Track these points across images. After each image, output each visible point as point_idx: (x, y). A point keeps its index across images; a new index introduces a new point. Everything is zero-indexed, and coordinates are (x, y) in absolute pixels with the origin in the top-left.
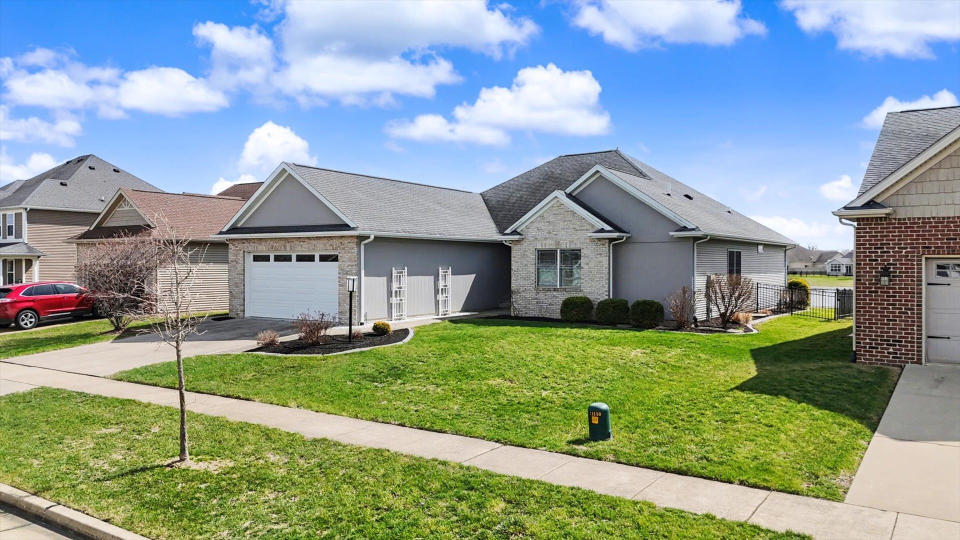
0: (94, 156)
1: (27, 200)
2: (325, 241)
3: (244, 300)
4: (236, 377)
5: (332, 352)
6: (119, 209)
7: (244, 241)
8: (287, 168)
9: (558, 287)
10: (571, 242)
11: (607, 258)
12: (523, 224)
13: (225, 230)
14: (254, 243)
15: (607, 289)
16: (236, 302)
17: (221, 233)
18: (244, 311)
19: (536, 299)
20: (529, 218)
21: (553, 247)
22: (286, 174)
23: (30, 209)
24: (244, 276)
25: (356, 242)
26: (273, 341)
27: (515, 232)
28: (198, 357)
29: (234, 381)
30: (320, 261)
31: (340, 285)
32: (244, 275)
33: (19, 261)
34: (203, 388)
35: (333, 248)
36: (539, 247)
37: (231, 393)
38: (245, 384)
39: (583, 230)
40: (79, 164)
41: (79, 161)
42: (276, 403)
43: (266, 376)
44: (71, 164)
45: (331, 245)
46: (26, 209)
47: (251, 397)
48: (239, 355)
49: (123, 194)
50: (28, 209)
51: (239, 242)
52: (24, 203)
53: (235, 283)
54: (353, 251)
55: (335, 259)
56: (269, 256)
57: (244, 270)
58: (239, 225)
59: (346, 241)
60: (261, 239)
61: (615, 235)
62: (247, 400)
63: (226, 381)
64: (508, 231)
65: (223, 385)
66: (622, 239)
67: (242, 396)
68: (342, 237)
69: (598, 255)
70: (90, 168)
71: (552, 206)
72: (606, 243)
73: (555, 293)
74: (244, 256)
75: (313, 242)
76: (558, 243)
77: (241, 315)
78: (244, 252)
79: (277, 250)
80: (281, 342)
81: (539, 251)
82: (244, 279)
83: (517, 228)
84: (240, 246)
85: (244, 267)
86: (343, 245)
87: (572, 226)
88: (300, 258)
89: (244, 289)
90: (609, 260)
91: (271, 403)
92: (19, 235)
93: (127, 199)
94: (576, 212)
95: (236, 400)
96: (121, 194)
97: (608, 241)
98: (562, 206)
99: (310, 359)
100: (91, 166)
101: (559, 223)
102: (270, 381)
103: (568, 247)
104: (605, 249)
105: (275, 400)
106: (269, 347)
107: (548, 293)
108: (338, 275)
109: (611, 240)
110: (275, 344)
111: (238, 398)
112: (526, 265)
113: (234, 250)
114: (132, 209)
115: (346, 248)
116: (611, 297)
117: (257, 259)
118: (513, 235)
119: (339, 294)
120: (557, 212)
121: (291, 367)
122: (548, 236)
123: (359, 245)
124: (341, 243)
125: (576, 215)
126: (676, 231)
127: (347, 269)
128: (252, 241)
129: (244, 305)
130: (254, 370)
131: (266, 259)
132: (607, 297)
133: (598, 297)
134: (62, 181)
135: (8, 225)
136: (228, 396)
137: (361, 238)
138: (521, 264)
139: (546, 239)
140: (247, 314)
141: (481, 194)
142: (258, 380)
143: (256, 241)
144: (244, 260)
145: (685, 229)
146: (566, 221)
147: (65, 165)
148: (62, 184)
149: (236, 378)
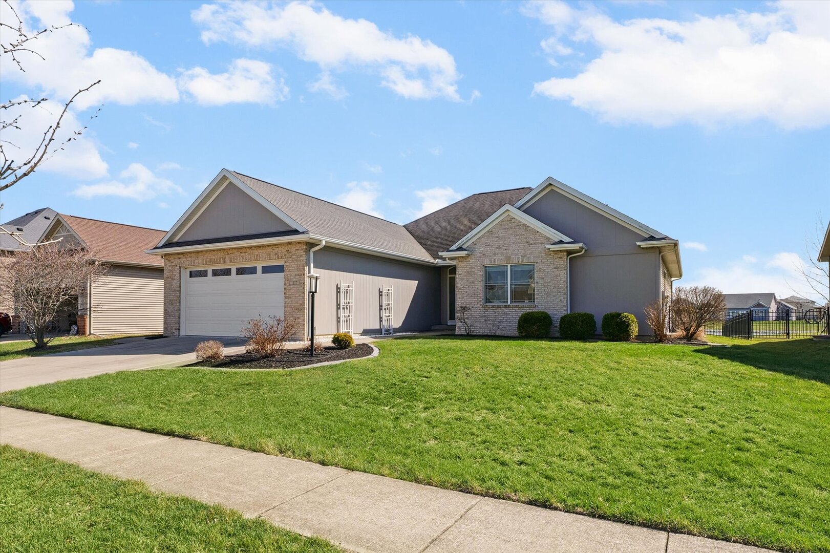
0: (50, 208)
2: (269, 249)
3: (180, 318)
4: (169, 398)
5: (295, 366)
6: (56, 235)
7: (181, 256)
8: (227, 175)
9: (509, 303)
10: (524, 256)
11: (566, 271)
12: (470, 239)
13: (160, 245)
14: (190, 257)
15: (566, 304)
16: (172, 320)
17: (156, 248)
18: (179, 329)
19: (485, 316)
20: (476, 234)
21: (504, 263)
22: (227, 182)
24: (180, 293)
25: (306, 249)
26: (216, 353)
27: (460, 249)
28: (119, 374)
29: (165, 404)
30: (263, 273)
31: (286, 298)
32: (180, 291)
35: (278, 257)
36: (487, 263)
37: (158, 425)
38: (183, 410)
39: (538, 243)
40: (36, 215)
41: (36, 213)
42: (239, 443)
43: (212, 397)
44: (29, 215)
45: (276, 254)
47: (192, 432)
48: (174, 371)
49: (60, 219)
51: (175, 257)
53: (170, 300)
54: (301, 258)
55: (280, 269)
56: (206, 271)
57: (180, 287)
58: (175, 240)
59: (293, 248)
60: (198, 252)
61: (576, 246)
62: (186, 437)
63: (153, 405)
64: (454, 247)
65: (148, 412)
66: (582, 251)
67: (176, 428)
68: (290, 243)
69: (555, 268)
70: (45, 217)
71: (502, 221)
72: (564, 256)
73: (506, 310)
74: (180, 272)
75: (256, 252)
76: (508, 258)
77: (176, 333)
78: (180, 267)
79: (215, 263)
80: (225, 356)
81: (485, 267)
82: (180, 296)
83: (463, 245)
84: (176, 261)
85: (180, 284)
86: (290, 252)
87: (525, 240)
88: (240, 271)
89: (180, 306)
90: (567, 274)
91: (230, 445)
93: (65, 224)
94: (528, 224)
95: (167, 438)
96: (58, 219)
97: (566, 254)
98: (513, 220)
99: (268, 374)
100: (47, 216)
101: (509, 238)
102: (221, 404)
103: (520, 261)
104: (564, 262)
105: (235, 438)
106: (212, 361)
107: (498, 310)
108: (283, 286)
109: (569, 252)
110: (218, 357)
111: (170, 434)
112: (473, 282)
113: (169, 266)
114: (69, 233)
115: (293, 257)
116: (569, 313)
117: (192, 275)
118: (460, 251)
119: (285, 307)
120: (507, 227)
121: (247, 385)
122: (497, 251)
123: (307, 251)
124: (288, 250)
125: (529, 228)
126: (642, 241)
127: (294, 280)
128: (189, 255)
129: (179, 324)
130: (193, 389)
131: (203, 274)
132: (566, 312)
133: (555, 313)
134: (19, 227)
136: (153, 431)
137: (310, 245)
138: (467, 281)
139: (495, 254)
140: (182, 333)
141: (404, 226)
142: (202, 402)
143: (193, 255)
144: (180, 276)
145: (652, 238)
146: (517, 235)
147: (25, 216)
148: (18, 229)
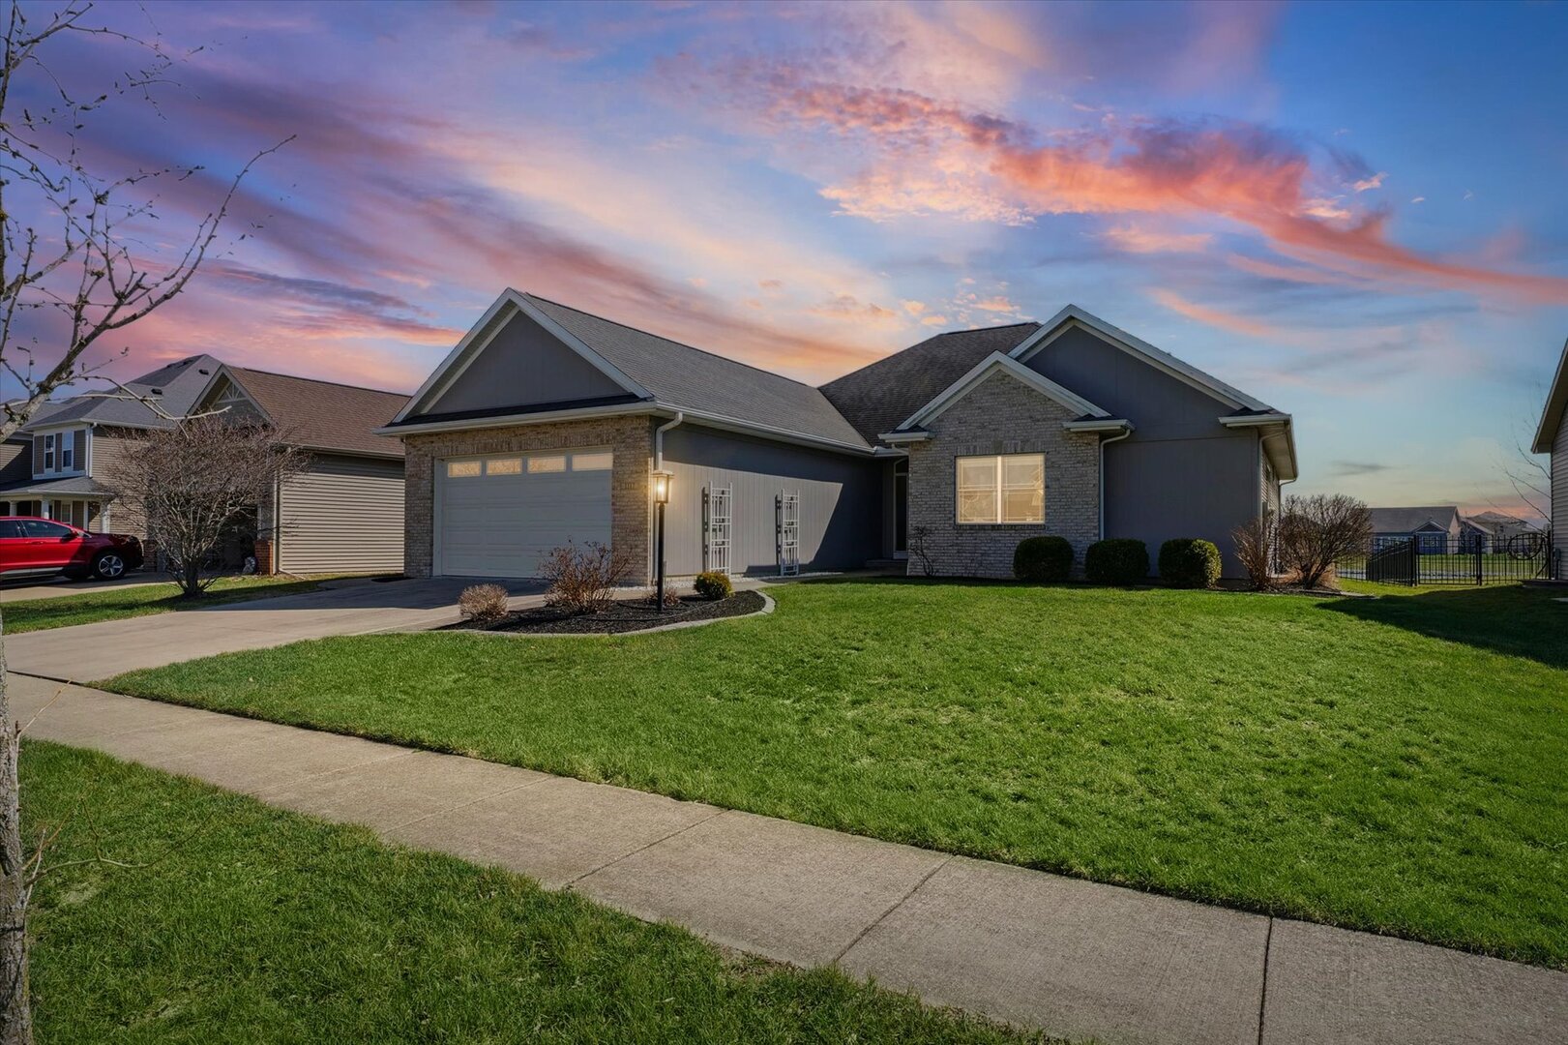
0: (208, 356)
1: (93, 411)
2: (586, 428)
3: (432, 545)
4: (413, 683)
5: (630, 629)
6: (220, 402)
7: (434, 438)
8: (515, 299)
9: (999, 522)
10: (1025, 441)
11: (1097, 468)
12: (932, 412)
13: (399, 419)
14: (451, 440)
15: (1097, 524)
16: (419, 549)
17: (392, 424)
18: (431, 565)
19: (957, 545)
20: (944, 403)
21: (991, 452)
22: (515, 312)
23: (98, 425)
24: (432, 503)
25: (650, 427)
26: (495, 606)
27: (915, 428)
29: (405, 693)
31: (615, 511)
32: (432, 499)
33: (78, 505)
34: (318, 714)
35: (602, 441)
36: (963, 453)
37: (394, 730)
38: (437, 704)
39: (1049, 419)
40: (185, 367)
41: (185, 363)
42: (534, 760)
43: (488, 681)
44: (174, 368)
45: (599, 436)
46: (92, 425)
47: (453, 741)
48: (422, 636)
49: (226, 373)
50: (95, 424)
51: (425, 440)
52: (89, 414)
53: (416, 515)
54: (642, 443)
57: (432, 491)
58: (425, 411)
59: (627, 426)
60: (465, 432)
61: (1116, 424)
62: (443, 750)
63: (385, 694)
64: (904, 426)
65: (377, 706)
66: (1125, 433)
67: (426, 736)
68: (621, 417)
69: (1078, 462)
70: (201, 371)
71: (988, 380)
72: (1094, 441)
73: (994, 534)
74: (433, 465)
75: (563, 432)
76: (998, 445)
77: (426, 571)
78: (433, 458)
79: (494, 450)
80: (510, 611)
82: (432, 508)
83: (921, 421)
84: (426, 448)
85: (432, 486)
86: (624, 433)
87: (1027, 414)
89: (432, 524)
90: (1099, 473)
91: (517, 763)
92: (80, 465)
93: (235, 383)
94: (1033, 386)
95: (409, 752)
96: (223, 374)
97: (1097, 437)
98: (1007, 379)
99: (584, 642)
100: (203, 369)
101: (1000, 410)
102: (503, 693)
103: (1019, 450)
104: (1095, 451)
105: (526, 752)
106: (487, 620)
107: (981, 534)
108: (610, 492)
109: (1103, 435)
110: (499, 613)
111: (415, 744)
112: (937, 485)
113: (415, 456)
114: (241, 399)
115: (628, 441)
116: (1102, 539)
118: (914, 431)
119: (613, 527)
120: (997, 391)
121: (548, 661)
122: (979, 432)
123: (653, 432)
124: (618, 430)
125: (1034, 393)
126: (1229, 416)
127: (630, 480)
128: (449, 437)
129: (432, 555)
130: (455, 668)
132: (1097, 538)
133: (1079, 539)
134: (156, 388)
135: (64, 450)
136: (386, 740)
137: (657, 420)
138: (928, 484)
139: (975, 438)
140: (437, 571)
141: (819, 389)
142: (470, 691)
143: (455, 437)
144: (433, 473)
145: (1246, 411)
146: (1014, 405)
147: (165, 369)
148: (154, 391)
149: (413, 688)
